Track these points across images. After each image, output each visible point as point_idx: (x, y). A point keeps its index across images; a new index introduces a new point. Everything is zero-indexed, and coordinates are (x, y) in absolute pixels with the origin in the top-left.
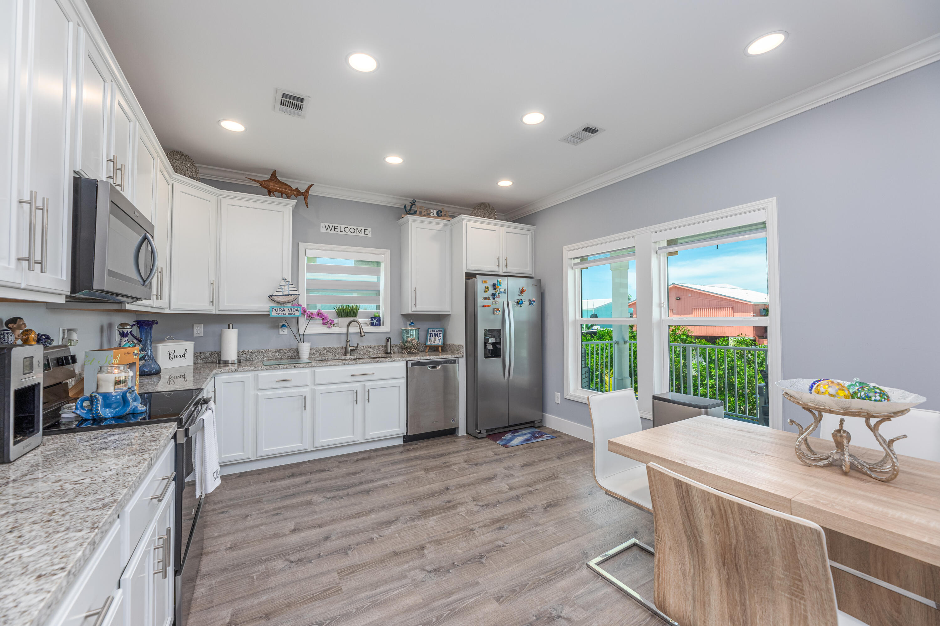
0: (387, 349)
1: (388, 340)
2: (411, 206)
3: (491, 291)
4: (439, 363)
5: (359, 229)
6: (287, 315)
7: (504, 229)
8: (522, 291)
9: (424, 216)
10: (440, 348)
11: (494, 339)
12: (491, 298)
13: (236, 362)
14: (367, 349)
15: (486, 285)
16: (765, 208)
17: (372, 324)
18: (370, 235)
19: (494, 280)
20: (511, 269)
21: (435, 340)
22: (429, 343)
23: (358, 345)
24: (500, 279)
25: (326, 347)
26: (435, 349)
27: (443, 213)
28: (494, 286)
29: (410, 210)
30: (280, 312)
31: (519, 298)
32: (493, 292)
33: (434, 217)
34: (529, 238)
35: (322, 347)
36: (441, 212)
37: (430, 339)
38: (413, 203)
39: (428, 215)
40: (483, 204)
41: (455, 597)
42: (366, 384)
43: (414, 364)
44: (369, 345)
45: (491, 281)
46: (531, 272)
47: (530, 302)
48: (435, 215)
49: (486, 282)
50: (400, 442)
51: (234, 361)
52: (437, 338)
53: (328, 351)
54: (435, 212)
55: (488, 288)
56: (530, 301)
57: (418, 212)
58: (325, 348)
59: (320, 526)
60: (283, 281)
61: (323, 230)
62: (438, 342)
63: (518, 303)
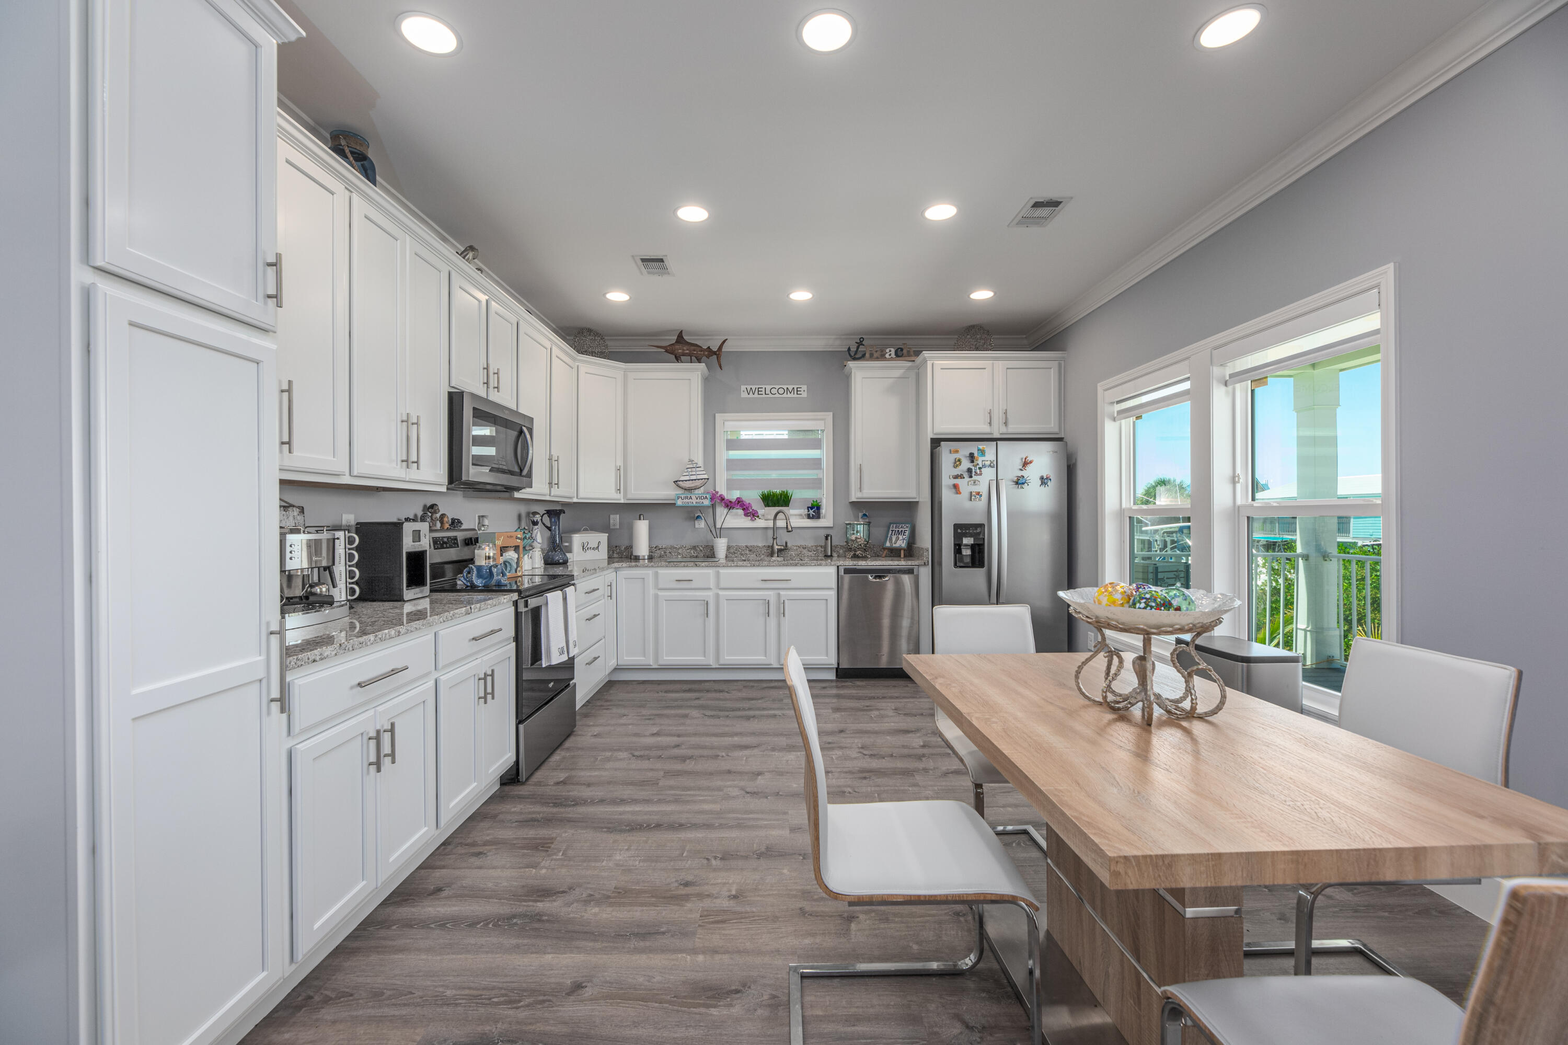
0: (825, 551)
1: (827, 538)
2: (858, 348)
3: (966, 464)
4: (889, 571)
5: (790, 388)
6: (695, 503)
7: (1000, 366)
8: (1026, 463)
9: (877, 359)
10: (902, 552)
11: (972, 539)
12: (966, 475)
13: (646, 557)
14: (801, 549)
15: (957, 456)
16: (1378, 286)
17: (809, 517)
18: (804, 395)
19: (973, 448)
20: (1015, 428)
21: (897, 539)
22: (888, 544)
23: (786, 543)
24: (982, 445)
25: (749, 545)
26: (894, 553)
27: (905, 351)
28: (972, 457)
29: (856, 352)
30: (687, 500)
31: (1020, 473)
32: (970, 465)
33: (891, 359)
34: (1053, 374)
35: (744, 545)
36: (902, 350)
37: (891, 539)
38: (860, 343)
39: (882, 357)
40: (973, 327)
41: (751, 816)
42: (782, 593)
43: (847, 571)
44: (803, 544)
45: (965, 450)
46: (1056, 430)
47: (1044, 481)
48: (893, 355)
49: (957, 452)
50: (832, 676)
51: (644, 556)
52: (901, 537)
53: (750, 551)
54: (893, 350)
55: (959, 460)
56: (1042, 478)
57: (867, 355)
58: (747, 547)
59: (679, 736)
60: (690, 463)
61: (744, 395)
62: (901, 543)
63: (1017, 483)
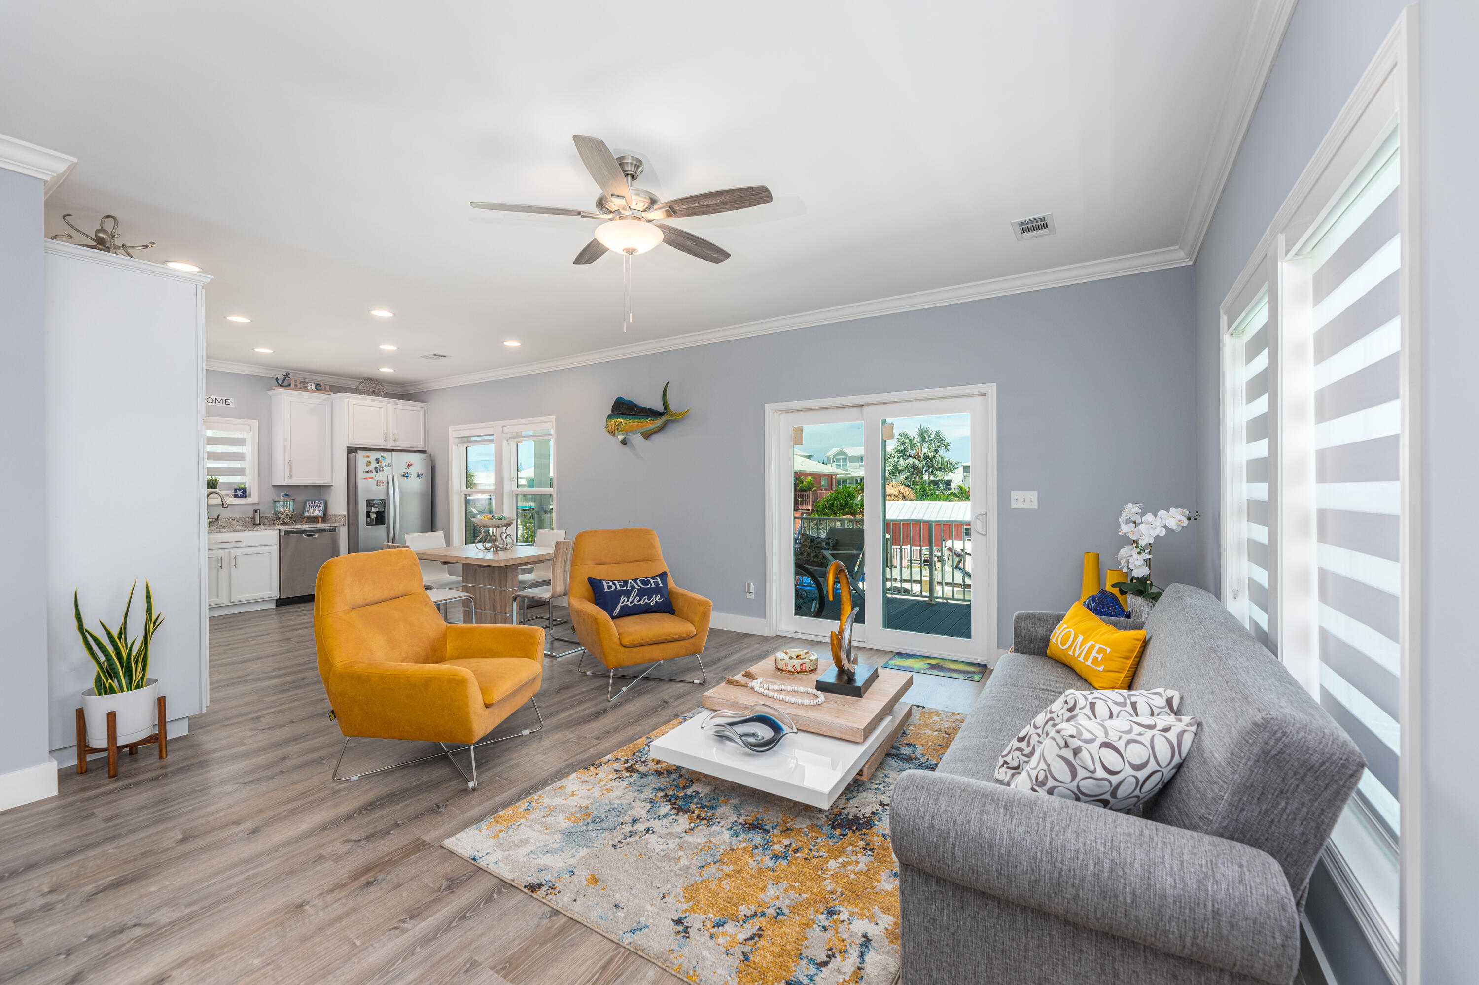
0: (255, 521)
1: (256, 512)
2: (284, 379)
3: (374, 464)
4: (318, 531)
5: (219, 398)
7: (391, 406)
8: (409, 465)
9: (300, 390)
10: (320, 519)
11: (377, 508)
12: (374, 471)
14: (231, 521)
15: (368, 459)
17: (236, 496)
18: (232, 405)
19: (378, 455)
20: (399, 445)
21: (314, 511)
22: (307, 514)
23: (219, 516)
24: (384, 454)
26: (315, 520)
27: (323, 387)
28: (378, 460)
29: (283, 382)
31: (406, 471)
32: (377, 465)
33: (312, 391)
34: (421, 414)
36: (321, 386)
37: (309, 511)
38: (287, 376)
39: (305, 389)
40: (371, 379)
42: (232, 550)
43: (287, 532)
44: (232, 516)
45: (374, 455)
46: (423, 446)
47: (419, 475)
48: (314, 388)
49: (368, 457)
50: (272, 605)
52: (317, 509)
54: (314, 386)
55: (370, 462)
56: (418, 474)
57: (292, 385)
62: (318, 513)
63: (404, 476)
